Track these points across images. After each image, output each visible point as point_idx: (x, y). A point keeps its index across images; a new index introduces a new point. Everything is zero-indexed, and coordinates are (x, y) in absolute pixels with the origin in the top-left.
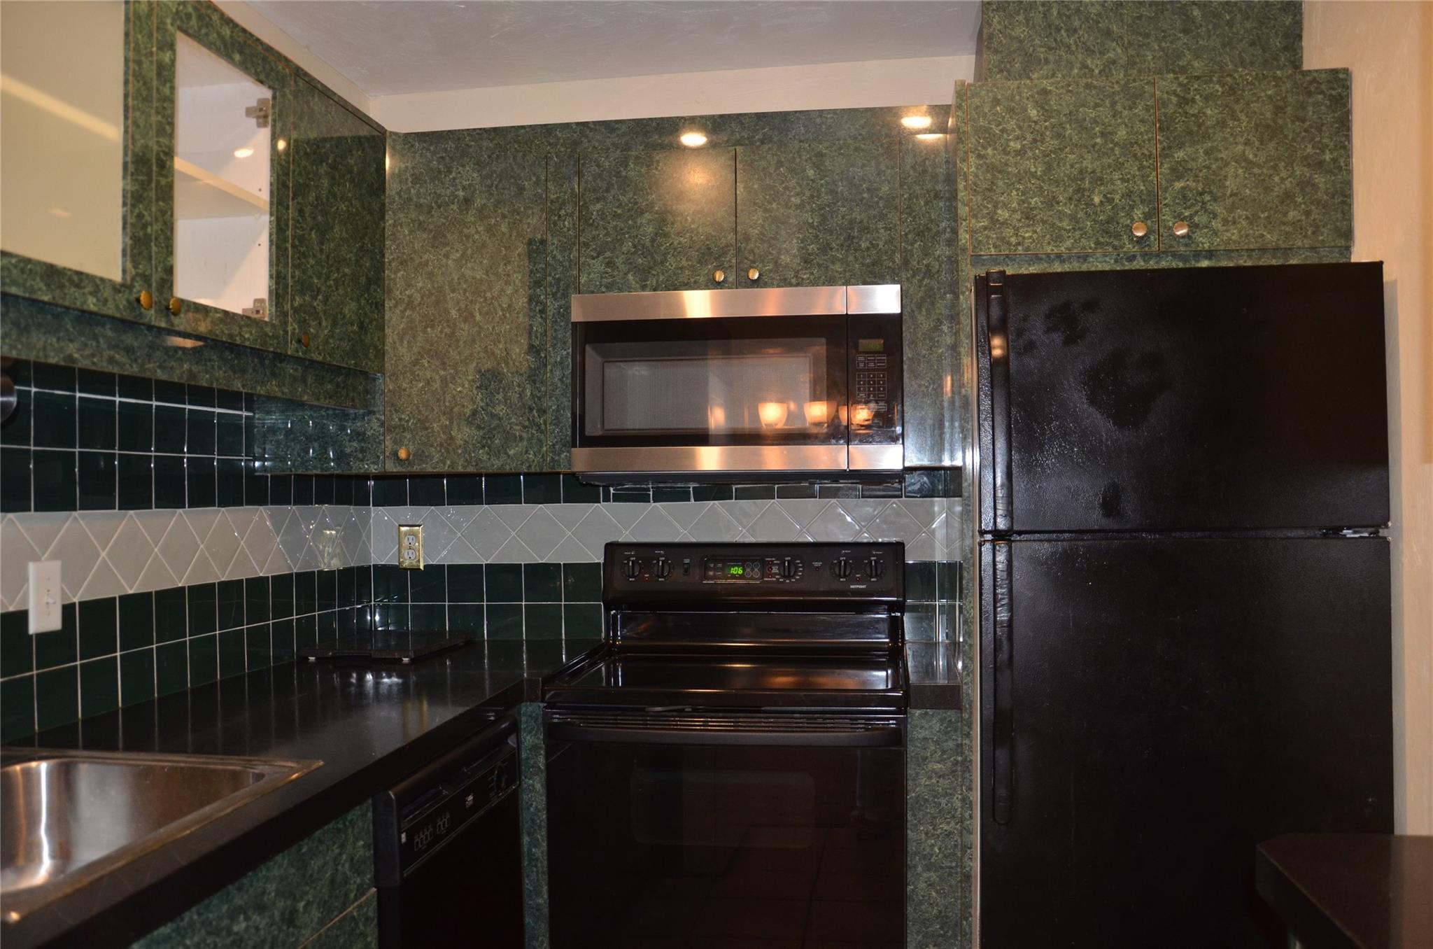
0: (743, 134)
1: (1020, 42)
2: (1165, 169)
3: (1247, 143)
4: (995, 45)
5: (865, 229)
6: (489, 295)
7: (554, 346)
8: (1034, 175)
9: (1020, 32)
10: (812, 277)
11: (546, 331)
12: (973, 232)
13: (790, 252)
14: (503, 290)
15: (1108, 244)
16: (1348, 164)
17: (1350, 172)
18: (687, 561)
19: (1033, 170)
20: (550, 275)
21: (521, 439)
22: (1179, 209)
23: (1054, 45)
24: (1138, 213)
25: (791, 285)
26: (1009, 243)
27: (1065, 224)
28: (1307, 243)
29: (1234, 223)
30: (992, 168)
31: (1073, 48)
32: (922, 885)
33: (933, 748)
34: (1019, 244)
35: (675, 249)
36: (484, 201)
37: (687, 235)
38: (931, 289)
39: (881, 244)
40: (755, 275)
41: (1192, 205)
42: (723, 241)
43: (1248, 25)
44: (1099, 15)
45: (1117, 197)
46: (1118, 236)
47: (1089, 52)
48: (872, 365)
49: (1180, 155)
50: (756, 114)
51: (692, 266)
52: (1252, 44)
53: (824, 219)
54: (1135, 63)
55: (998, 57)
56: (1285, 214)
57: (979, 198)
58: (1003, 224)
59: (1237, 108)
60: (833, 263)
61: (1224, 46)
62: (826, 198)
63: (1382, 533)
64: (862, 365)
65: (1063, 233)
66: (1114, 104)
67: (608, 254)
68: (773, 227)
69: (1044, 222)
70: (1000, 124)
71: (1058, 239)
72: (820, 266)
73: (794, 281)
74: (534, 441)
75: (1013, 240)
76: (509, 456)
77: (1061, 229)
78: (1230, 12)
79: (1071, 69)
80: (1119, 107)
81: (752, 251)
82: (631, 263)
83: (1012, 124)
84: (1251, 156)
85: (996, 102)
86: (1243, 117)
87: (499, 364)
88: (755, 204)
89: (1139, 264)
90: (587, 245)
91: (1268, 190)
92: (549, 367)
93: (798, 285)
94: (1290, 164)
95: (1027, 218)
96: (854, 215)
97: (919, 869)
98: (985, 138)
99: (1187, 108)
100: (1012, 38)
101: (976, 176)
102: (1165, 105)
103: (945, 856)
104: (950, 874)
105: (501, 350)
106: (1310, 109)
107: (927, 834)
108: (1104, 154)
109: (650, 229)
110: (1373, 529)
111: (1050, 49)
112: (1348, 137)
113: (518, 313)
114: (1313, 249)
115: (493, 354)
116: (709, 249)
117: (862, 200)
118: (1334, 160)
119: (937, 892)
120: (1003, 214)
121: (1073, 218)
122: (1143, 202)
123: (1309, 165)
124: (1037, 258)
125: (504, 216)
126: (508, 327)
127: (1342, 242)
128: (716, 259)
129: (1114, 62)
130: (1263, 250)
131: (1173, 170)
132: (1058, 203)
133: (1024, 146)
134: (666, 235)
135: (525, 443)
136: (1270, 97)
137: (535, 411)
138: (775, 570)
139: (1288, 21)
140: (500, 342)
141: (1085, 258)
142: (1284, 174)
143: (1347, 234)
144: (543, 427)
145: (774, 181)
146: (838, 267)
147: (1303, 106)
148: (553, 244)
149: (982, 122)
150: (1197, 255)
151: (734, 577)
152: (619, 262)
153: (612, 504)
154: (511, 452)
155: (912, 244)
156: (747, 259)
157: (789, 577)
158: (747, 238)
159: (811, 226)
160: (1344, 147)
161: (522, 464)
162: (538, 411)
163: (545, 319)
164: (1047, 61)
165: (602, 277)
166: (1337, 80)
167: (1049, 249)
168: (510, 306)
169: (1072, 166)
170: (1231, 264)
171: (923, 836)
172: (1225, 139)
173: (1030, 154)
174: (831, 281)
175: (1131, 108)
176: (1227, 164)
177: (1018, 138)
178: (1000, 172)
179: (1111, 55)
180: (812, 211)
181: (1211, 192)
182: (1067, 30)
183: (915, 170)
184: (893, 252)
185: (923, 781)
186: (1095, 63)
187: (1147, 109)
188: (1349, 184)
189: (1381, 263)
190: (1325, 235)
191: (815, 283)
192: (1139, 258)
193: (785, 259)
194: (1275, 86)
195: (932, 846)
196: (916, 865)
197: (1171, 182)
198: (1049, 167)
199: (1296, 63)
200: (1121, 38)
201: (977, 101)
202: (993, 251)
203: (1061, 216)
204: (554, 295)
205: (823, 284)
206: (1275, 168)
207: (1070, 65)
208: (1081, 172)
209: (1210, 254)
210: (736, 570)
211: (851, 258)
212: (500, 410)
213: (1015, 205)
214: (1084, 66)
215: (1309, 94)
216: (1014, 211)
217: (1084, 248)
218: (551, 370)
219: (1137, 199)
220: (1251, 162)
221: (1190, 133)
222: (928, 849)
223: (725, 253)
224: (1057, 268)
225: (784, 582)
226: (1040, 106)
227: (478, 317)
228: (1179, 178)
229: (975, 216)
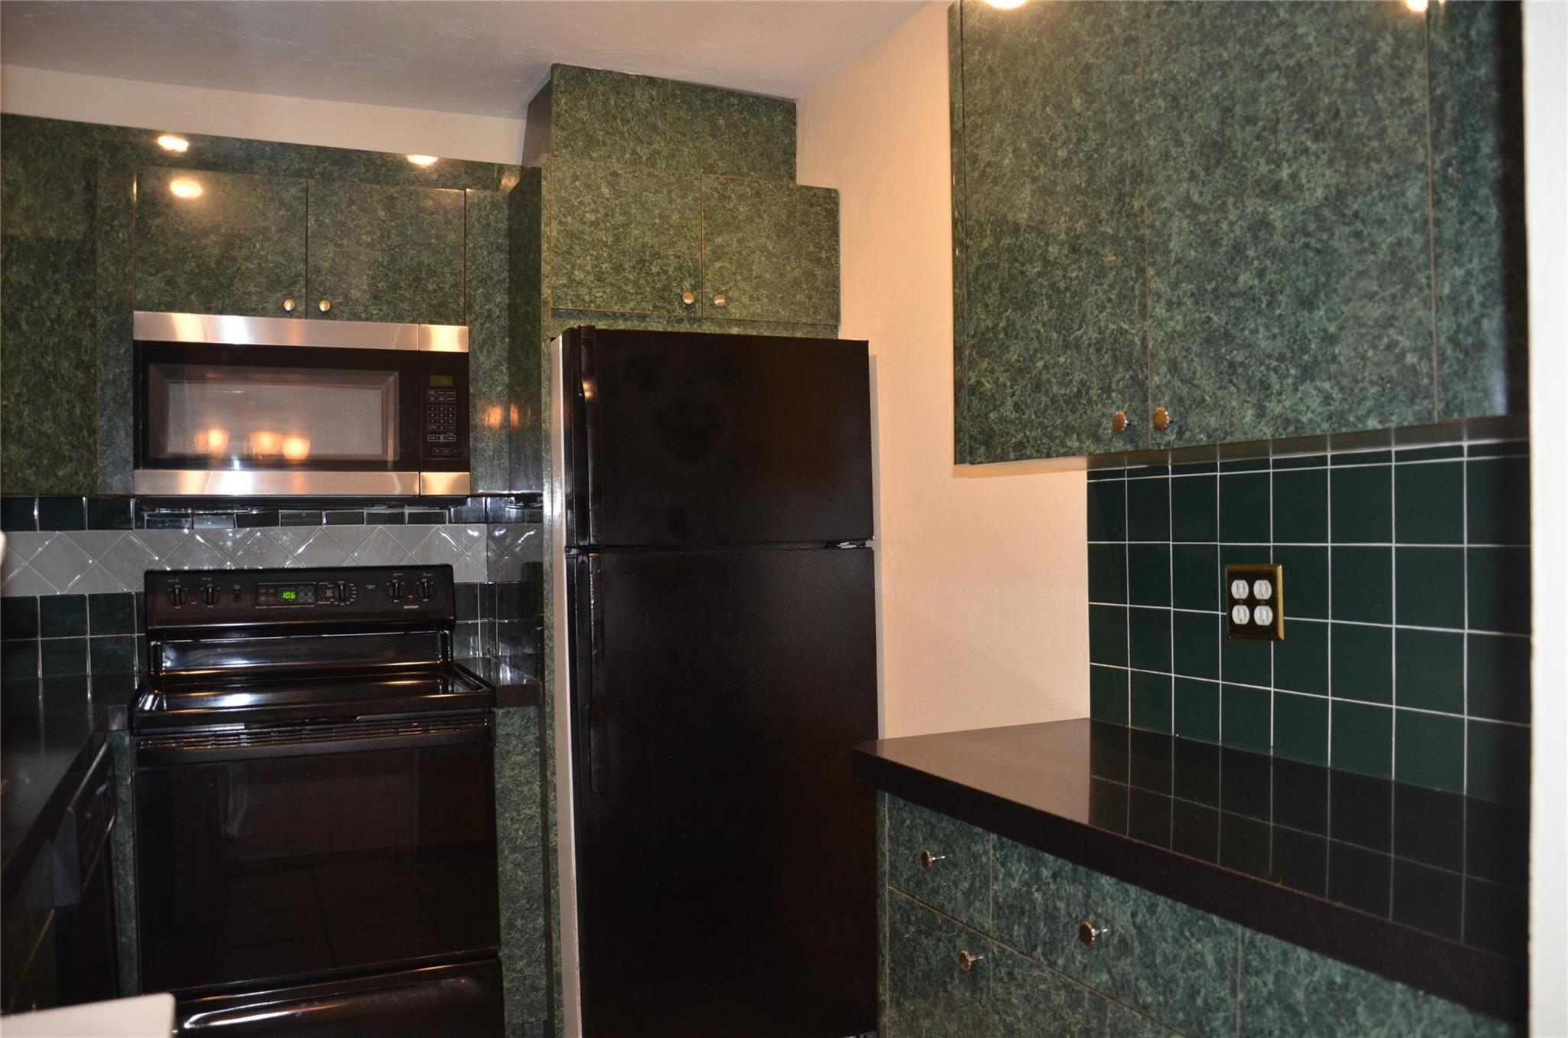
0: (303, 165)
1: (583, 123)
2: (708, 250)
3: (768, 237)
4: (561, 123)
5: (432, 273)
6: (36, 303)
7: (105, 364)
8: (605, 244)
9: (583, 114)
10: (381, 313)
11: (95, 346)
12: (554, 288)
13: (359, 287)
14: (50, 299)
15: (663, 308)
16: (837, 262)
17: (838, 268)
18: (237, 587)
19: (605, 239)
20: (101, 288)
21: (71, 459)
22: (717, 284)
23: (610, 130)
24: (686, 284)
25: (360, 319)
26: (583, 300)
27: (630, 288)
28: (809, 320)
29: (758, 299)
30: (571, 234)
31: (626, 135)
32: (509, 866)
33: (515, 742)
34: (591, 302)
35: (243, 274)
36: (30, 201)
37: (255, 262)
38: (492, 332)
39: (447, 287)
40: (323, 307)
41: (728, 282)
42: (293, 271)
43: (759, 139)
44: (647, 111)
45: (671, 270)
46: (670, 302)
47: (639, 141)
48: (442, 399)
49: (719, 240)
50: (317, 147)
51: (259, 292)
52: (761, 154)
53: (393, 260)
54: (674, 156)
55: (564, 134)
56: (795, 296)
57: (560, 259)
58: (578, 283)
59: (762, 208)
60: (402, 302)
61: (741, 152)
62: (396, 239)
63: (868, 544)
64: (432, 399)
65: (628, 295)
66: (670, 192)
67: (169, 272)
68: (344, 262)
69: (613, 285)
70: (578, 197)
71: (623, 300)
72: (389, 303)
73: (363, 315)
74: (85, 462)
75: (587, 298)
76: (58, 477)
77: (626, 292)
78: (746, 126)
79: (624, 153)
80: (673, 195)
81: (322, 283)
82: (194, 284)
83: (588, 198)
84: (771, 248)
85: (576, 178)
86: (765, 216)
87: (47, 378)
88: (326, 237)
89: (685, 328)
90: (144, 260)
91: (782, 275)
92: (99, 385)
93: (367, 319)
94: (798, 257)
95: (599, 280)
96: (422, 258)
97: (506, 852)
98: (566, 208)
99: (725, 203)
100: (577, 119)
101: (557, 239)
102: (708, 199)
103: (529, 838)
104: (533, 853)
105: (49, 363)
106: (812, 216)
107: (512, 819)
108: (661, 233)
109: (216, 251)
110: (860, 542)
111: (608, 133)
112: (837, 242)
113: (68, 325)
114: (813, 325)
115: (41, 367)
116: (278, 277)
117: (429, 245)
118: (828, 258)
119: (523, 871)
120: (579, 275)
121: (636, 284)
122: (690, 275)
123: (811, 260)
124: (604, 315)
125: (52, 220)
126: (56, 339)
127: (832, 322)
128: (285, 287)
129: (658, 153)
130: (778, 323)
131: (714, 252)
132: (624, 270)
133: (597, 218)
134: (234, 259)
135: (74, 464)
136: (784, 203)
137: (84, 431)
138: (329, 593)
139: (787, 141)
140: (48, 354)
141: (643, 318)
142: (794, 265)
143: (836, 316)
144: (93, 447)
145: (346, 218)
146: (406, 305)
147: (807, 214)
148: (105, 255)
149: (563, 193)
150: (731, 322)
151: (287, 602)
152: (181, 281)
153: (146, 532)
154: (61, 473)
155: (475, 290)
156: (316, 290)
157: (345, 600)
158: (317, 271)
159: (381, 264)
160: (835, 249)
161: (72, 486)
162: (88, 430)
163: (95, 335)
164: (604, 144)
165: (161, 296)
166: (830, 197)
167: (616, 309)
168: (59, 317)
169: (636, 240)
170: (755, 333)
171: (509, 822)
172: (752, 232)
173: (602, 225)
174: (399, 318)
175: (683, 198)
176: (753, 252)
177: (592, 211)
178: (577, 238)
179: (656, 146)
180: (383, 250)
181: (741, 273)
182: (621, 120)
183: (479, 222)
184: (458, 296)
185: (508, 772)
186: (643, 152)
187: (695, 200)
188: (837, 278)
189: (867, 342)
190: (822, 316)
191: (383, 319)
192: (686, 322)
193: (355, 293)
194: (789, 195)
195: (517, 830)
196: (504, 847)
197: (712, 261)
198: (617, 240)
199: (792, 177)
200: (665, 133)
201: (559, 174)
202: (570, 306)
203: (626, 280)
204: (106, 309)
205: (392, 321)
206: (788, 259)
207: (623, 149)
208: (643, 245)
209: (740, 322)
210: (289, 595)
211: (418, 298)
212: (49, 427)
213: (589, 268)
214: (634, 152)
215: (812, 205)
216: (588, 273)
217: (644, 309)
218: (102, 389)
219: (686, 273)
220: (770, 252)
221: (727, 224)
222: (513, 833)
223: (294, 283)
224: (621, 325)
225: (339, 605)
226: (612, 186)
227: (25, 327)
228: (718, 259)
229: (556, 274)
